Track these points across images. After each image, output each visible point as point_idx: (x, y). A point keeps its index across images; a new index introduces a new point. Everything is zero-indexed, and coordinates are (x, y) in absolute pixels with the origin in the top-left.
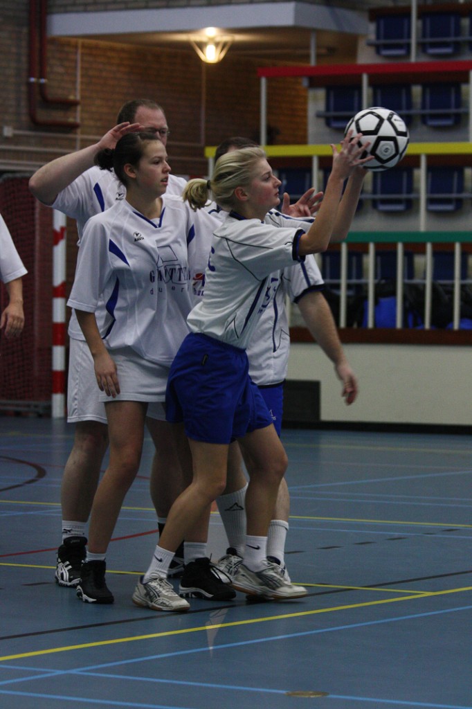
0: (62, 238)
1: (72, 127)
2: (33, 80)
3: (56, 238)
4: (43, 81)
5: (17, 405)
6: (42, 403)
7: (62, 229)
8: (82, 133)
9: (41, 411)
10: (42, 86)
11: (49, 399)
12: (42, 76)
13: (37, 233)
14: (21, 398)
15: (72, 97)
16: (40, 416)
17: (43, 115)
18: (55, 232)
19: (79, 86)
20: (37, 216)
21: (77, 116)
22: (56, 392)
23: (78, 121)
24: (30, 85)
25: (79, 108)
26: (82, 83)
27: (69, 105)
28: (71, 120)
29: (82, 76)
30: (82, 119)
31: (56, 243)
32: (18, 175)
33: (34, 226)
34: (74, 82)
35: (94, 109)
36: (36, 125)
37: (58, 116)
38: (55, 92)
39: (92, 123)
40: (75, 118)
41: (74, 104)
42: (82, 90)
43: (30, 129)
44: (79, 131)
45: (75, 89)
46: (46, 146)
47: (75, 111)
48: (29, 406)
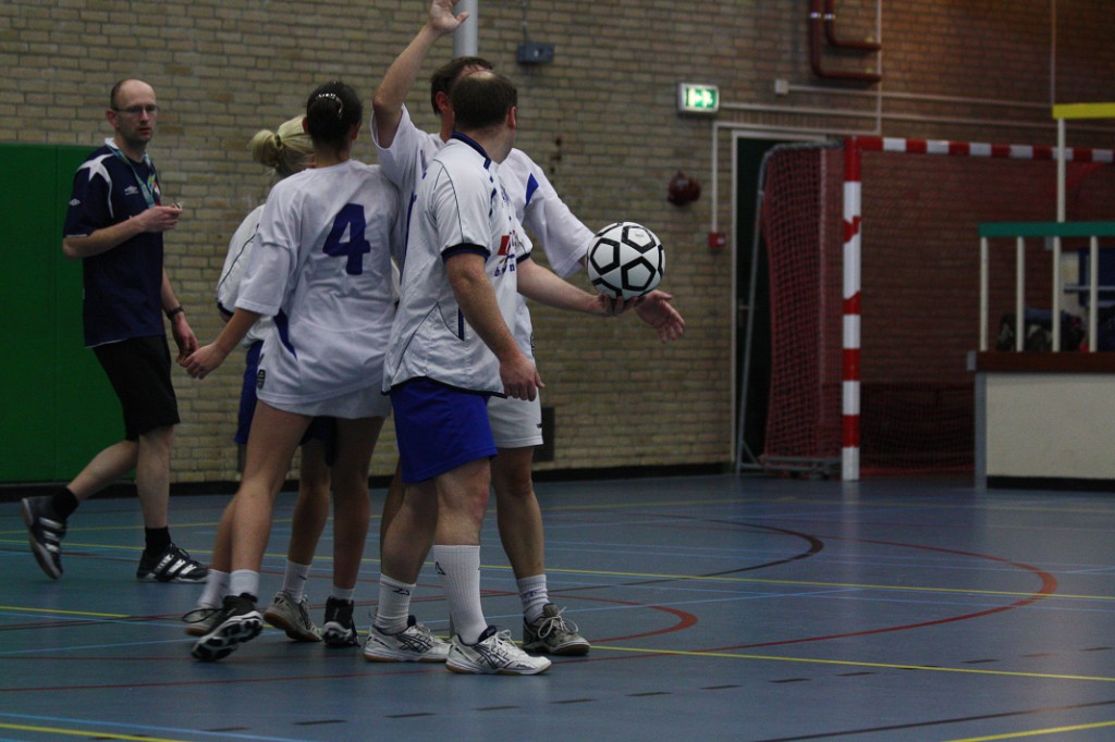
0: (856, 232)
1: (871, 81)
2: (815, 15)
3: (847, 231)
4: (829, 17)
5: (795, 464)
6: (829, 460)
7: (856, 219)
8: (884, 89)
9: (827, 472)
10: (828, 24)
11: (838, 453)
12: (828, 10)
13: (822, 226)
14: (799, 454)
15: (870, 40)
16: (825, 478)
17: (829, 64)
18: (845, 223)
19: (879, 24)
20: (823, 203)
21: (877, 66)
22: (848, 445)
23: (879, 72)
24: (811, 22)
25: (880, 54)
26: (884, 20)
27: (867, 50)
28: (869, 71)
29: (884, 10)
30: (884, 70)
31: (847, 239)
32: (794, 146)
33: (817, 216)
34: (874, 19)
35: (900, 56)
36: (820, 77)
37: (851, 65)
38: (847, 31)
39: (898, 75)
40: (875, 68)
41: (874, 48)
42: (884, 30)
43: (813, 83)
44: (880, 85)
45: (874, 28)
46: (833, 106)
47: (875, 58)
48: (810, 464)
